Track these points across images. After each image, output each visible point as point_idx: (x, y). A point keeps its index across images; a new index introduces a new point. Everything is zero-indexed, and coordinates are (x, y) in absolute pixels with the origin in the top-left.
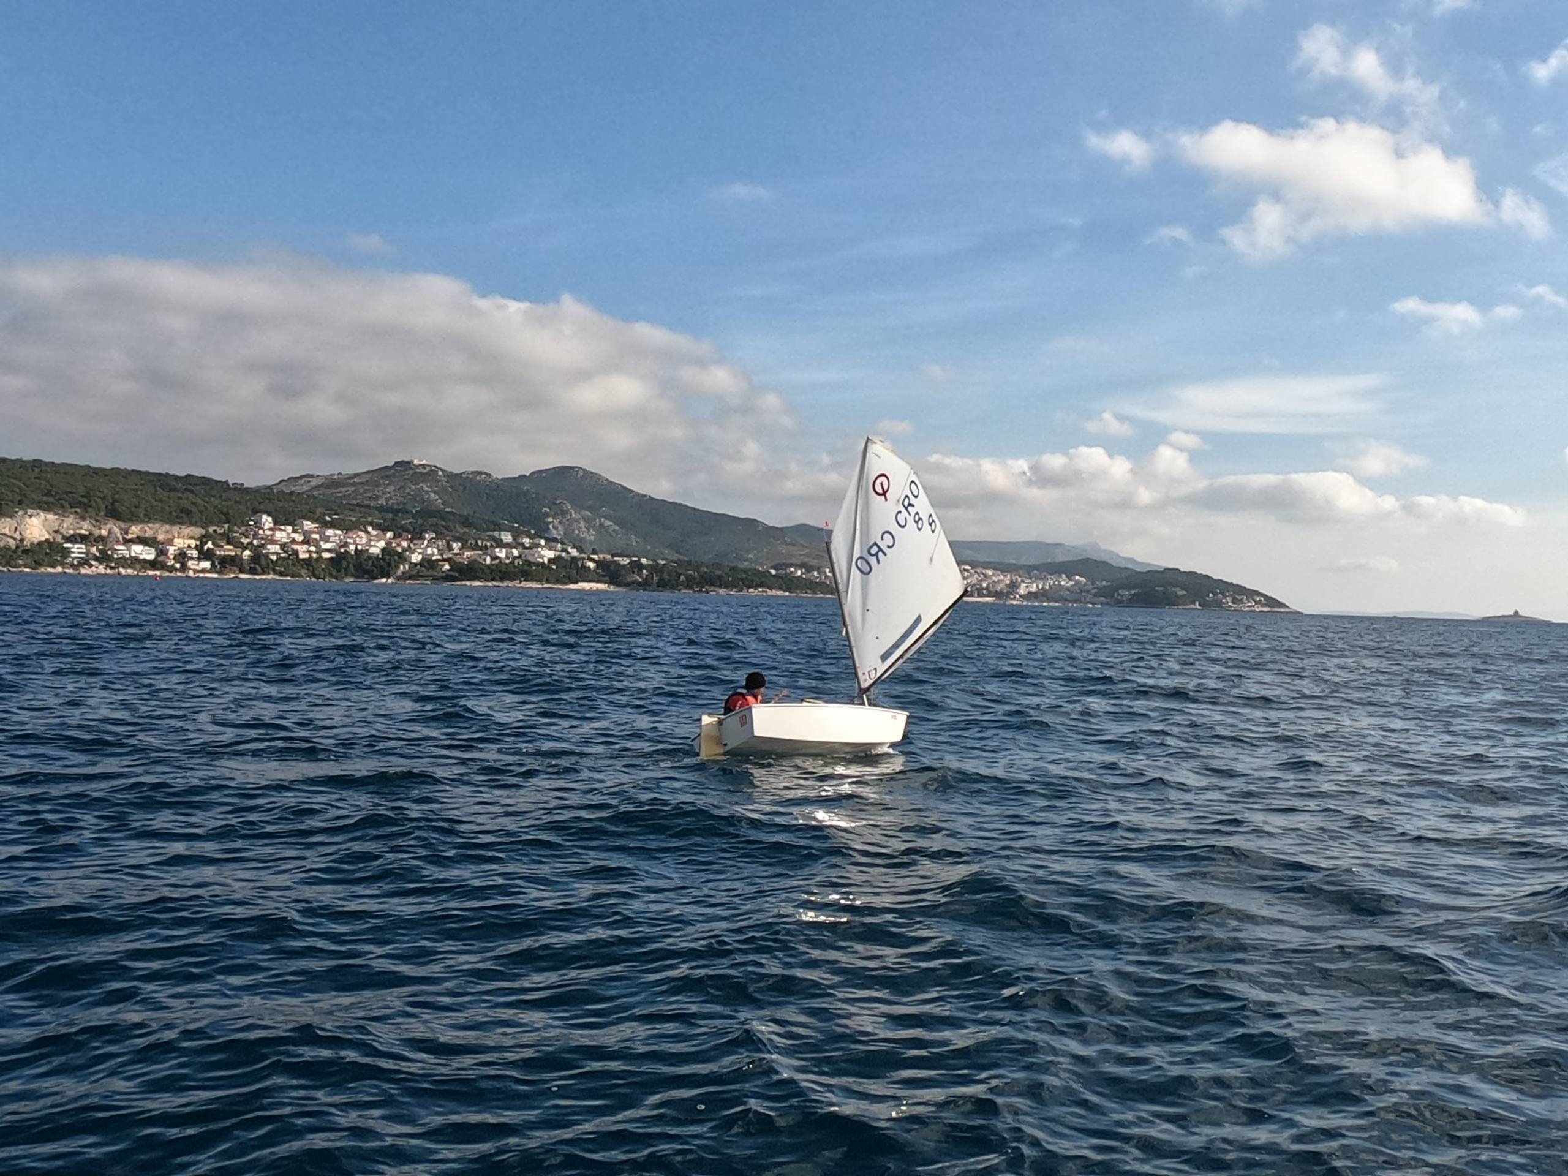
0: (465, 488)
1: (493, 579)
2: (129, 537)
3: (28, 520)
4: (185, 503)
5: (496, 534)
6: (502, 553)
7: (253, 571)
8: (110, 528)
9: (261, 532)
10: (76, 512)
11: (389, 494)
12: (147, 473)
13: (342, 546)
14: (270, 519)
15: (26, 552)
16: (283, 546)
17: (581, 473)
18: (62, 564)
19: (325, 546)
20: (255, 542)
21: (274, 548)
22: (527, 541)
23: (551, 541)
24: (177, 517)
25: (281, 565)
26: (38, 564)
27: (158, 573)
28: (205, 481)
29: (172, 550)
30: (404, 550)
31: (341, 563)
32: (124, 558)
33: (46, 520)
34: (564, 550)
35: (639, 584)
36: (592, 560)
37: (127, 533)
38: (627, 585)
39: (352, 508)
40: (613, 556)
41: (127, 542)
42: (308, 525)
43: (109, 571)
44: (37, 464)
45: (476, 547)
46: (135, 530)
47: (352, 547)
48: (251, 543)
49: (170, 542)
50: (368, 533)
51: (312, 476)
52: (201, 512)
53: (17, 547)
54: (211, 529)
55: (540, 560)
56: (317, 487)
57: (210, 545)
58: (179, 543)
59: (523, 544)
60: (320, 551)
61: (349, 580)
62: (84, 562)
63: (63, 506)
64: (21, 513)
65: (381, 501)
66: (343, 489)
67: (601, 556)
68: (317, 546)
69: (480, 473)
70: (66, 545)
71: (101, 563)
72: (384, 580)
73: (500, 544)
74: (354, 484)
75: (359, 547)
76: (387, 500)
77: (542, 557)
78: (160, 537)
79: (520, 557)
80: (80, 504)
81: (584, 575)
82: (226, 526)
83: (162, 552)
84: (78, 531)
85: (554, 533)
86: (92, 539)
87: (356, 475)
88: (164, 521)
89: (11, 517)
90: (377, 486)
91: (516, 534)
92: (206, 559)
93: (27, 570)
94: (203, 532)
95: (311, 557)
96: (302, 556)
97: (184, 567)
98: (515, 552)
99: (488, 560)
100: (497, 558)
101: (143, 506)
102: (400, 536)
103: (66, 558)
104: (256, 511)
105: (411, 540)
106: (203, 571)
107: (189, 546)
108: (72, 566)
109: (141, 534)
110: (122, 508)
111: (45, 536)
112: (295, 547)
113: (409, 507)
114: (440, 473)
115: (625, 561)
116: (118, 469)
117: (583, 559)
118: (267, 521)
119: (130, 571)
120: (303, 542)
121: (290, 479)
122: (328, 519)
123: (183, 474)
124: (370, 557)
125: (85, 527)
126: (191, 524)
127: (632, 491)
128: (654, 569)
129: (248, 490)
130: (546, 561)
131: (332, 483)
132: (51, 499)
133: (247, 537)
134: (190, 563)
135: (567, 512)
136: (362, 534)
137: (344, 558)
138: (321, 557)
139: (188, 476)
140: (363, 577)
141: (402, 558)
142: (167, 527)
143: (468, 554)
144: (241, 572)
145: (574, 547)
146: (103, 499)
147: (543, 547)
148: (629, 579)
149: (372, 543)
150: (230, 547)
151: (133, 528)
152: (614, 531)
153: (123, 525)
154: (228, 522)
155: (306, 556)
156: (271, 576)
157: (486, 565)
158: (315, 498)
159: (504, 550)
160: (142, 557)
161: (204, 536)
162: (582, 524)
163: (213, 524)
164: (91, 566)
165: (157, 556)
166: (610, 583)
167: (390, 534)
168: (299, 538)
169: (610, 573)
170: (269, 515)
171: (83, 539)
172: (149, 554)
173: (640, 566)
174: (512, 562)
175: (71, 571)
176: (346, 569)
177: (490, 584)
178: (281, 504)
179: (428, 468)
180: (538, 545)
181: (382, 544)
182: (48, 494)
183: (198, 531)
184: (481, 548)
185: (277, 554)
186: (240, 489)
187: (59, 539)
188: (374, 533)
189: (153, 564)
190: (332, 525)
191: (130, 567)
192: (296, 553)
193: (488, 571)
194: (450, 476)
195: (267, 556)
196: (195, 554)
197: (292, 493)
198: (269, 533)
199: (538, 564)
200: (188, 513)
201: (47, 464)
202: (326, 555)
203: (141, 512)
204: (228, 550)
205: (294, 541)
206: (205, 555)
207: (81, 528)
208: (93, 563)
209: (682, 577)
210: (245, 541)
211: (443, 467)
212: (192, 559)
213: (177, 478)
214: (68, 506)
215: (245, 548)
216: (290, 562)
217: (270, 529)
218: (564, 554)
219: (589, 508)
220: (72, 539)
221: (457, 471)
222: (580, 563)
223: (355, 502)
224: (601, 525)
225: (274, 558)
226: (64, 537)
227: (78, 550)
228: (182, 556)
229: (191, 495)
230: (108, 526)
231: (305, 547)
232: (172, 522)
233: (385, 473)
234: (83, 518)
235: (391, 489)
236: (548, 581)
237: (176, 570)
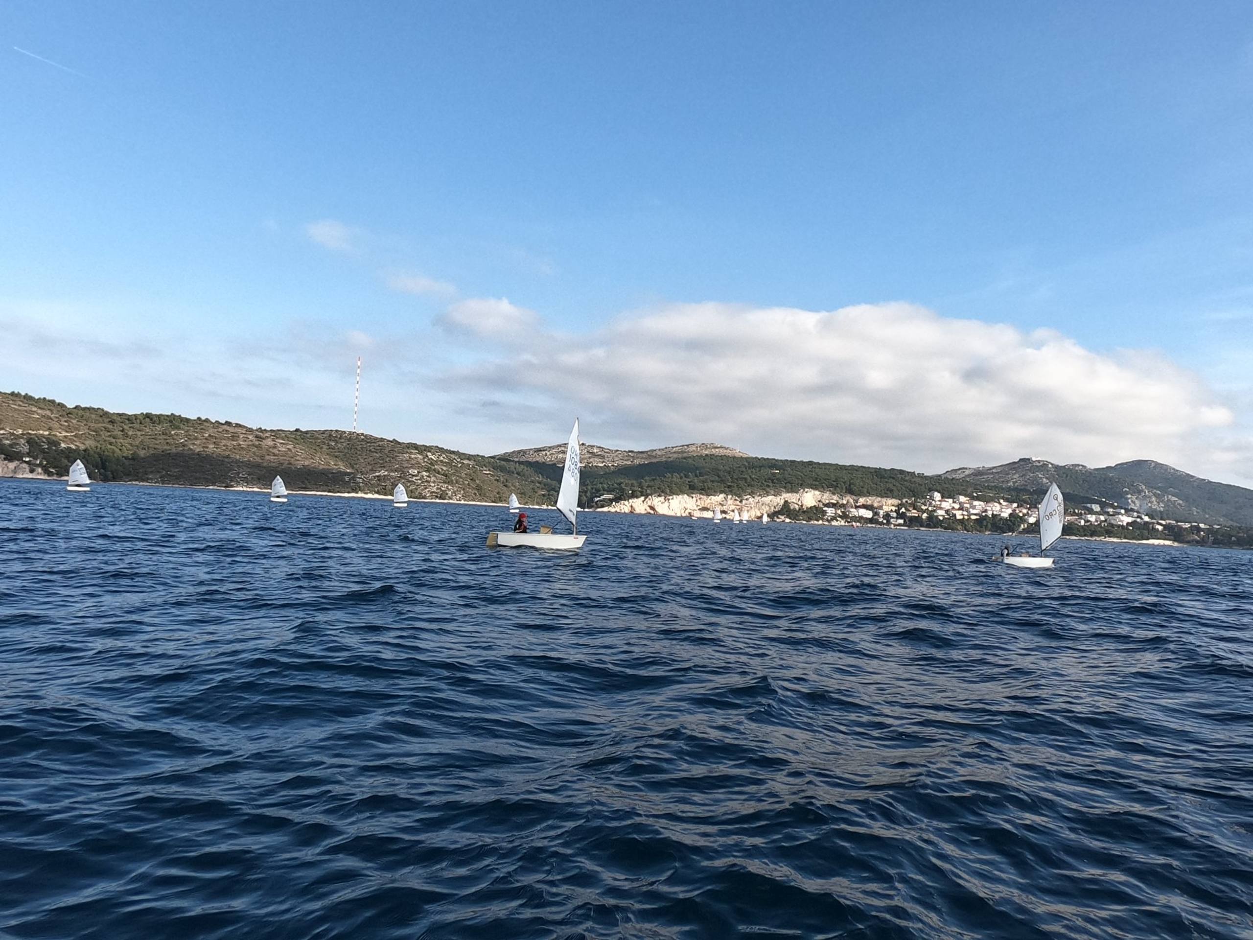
0: (1067, 476)
1: (1085, 535)
2: (858, 504)
3: (805, 494)
4: (891, 486)
5: (1089, 505)
6: (1092, 518)
7: (928, 526)
8: (848, 499)
9: (933, 502)
10: (830, 491)
11: (1015, 479)
12: (869, 468)
13: (983, 512)
14: (939, 495)
15: (804, 512)
16: (947, 511)
17: (1153, 465)
18: (822, 519)
19: (972, 511)
20: (930, 509)
21: (941, 513)
22: (1111, 510)
23: (1128, 511)
24: (885, 493)
25: (946, 523)
26: (810, 519)
27: (874, 525)
28: (902, 472)
29: (881, 512)
30: (1024, 515)
31: (983, 522)
32: (855, 516)
33: (814, 494)
34: (1138, 517)
35: (1197, 542)
36: (1161, 524)
37: (857, 502)
38: (1188, 542)
39: (989, 488)
40: (1177, 522)
41: (857, 507)
42: (962, 499)
43: (847, 524)
44: (810, 463)
45: (1074, 514)
46: (862, 501)
47: (990, 513)
48: (927, 509)
49: (881, 508)
50: (1000, 504)
51: (966, 469)
52: (899, 491)
53: (800, 509)
54: (904, 501)
55: (1121, 524)
56: (969, 476)
57: (903, 510)
58: (886, 508)
59: (1108, 512)
60: (969, 515)
61: (987, 533)
62: (834, 518)
63: (823, 487)
64: (802, 490)
65: (1011, 484)
66: (985, 477)
67: (1168, 521)
68: (967, 511)
69: (1079, 465)
70: (825, 509)
71: (843, 519)
72: (1010, 534)
73: (1091, 512)
74: (992, 473)
75: (995, 513)
76: (1014, 483)
77: (1122, 521)
78: (876, 505)
79: (1106, 521)
80: (832, 486)
81: (1154, 534)
82: (913, 499)
83: (876, 514)
84: (831, 501)
85: (1132, 506)
86: (838, 505)
87: (994, 468)
88: (878, 496)
89: (797, 492)
90: (1008, 474)
91: (1103, 505)
92: (901, 518)
93: (804, 522)
94: (900, 502)
95: (964, 518)
96: (959, 517)
97: (888, 523)
98: (1102, 518)
99: (1083, 523)
100: (1088, 521)
101: (866, 486)
102: (1022, 506)
103: (824, 516)
104: (930, 490)
105: (1029, 509)
106: (899, 525)
107: (892, 511)
108: (828, 520)
109: (865, 503)
110: (854, 488)
111: (815, 504)
112: (954, 512)
113: (1028, 488)
114: (1050, 466)
115: (1188, 525)
116: (853, 466)
117: (1154, 523)
118: (937, 496)
119: (858, 524)
120: (959, 509)
121: (952, 470)
122: (975, 494)
123: (889, 468)
124: (1001, 519)
125: (835, 499)
126: (893, 498)
127: (1192, 477)
128: (1209, 531)
129: (926, 478)
130: (1125, 524)
131: (979, 473)
132: (817, 483)
133: (925, 505)
134: (892, 520)
135: (1142, 491)
136: (996, 504)
137: (985, 519)
138: (970, 518)
139: (892, 469)
140: (996, 531)
141: (1022, 520)
142: (879, 499)
143: (1068, 518)
144: (922, 526)
145: (1147, 515)
146: (844, 483)
147: (1122, 515)
148: (1189, 539)
149: (1003, 510)
150: (915, 511)
151: (860, 499)
152: (1179, 504)
153: (855, 498)
154: (914, 496)
155: (961, 517)
156: (939, 529)
157: (1082, 527)
158: (967, 482)
159: (1094, 516)
160: (865, 516)
161: (900, 505)
162: (1154, 499)
163: (905, 497)
164: (837, 521)
165: (874, 516)
166: (1175, 540)
167: (1015, 505)
168: (957, 506)
169: (1172, 533)
170: (939, 492)
171: (833, 505)
172: (868, 514)
173: (1199, 529)
174: (1100, 525)
175: (826, 523)
176: (986, 526)
177: (1083, 538)
178: (946, 486)
179: (1041, 463)
180: (1119, 514)
181: (1010, 511)
182: (816, 480)
183: (896, 502)
184: (1077, 515)
185: (943, 516)
186: (921, 476)
187: (821, 505)
188: (1005, 504)
189: (871, 521)
190: (978, 498)
191: (858, 521)
192: (955, 515)
193: (1081, 530)
194: (1057, 467)
195: (937, 517)
196: (894, 515)
197: (953, 479)
198: (938, 503)
199: (1119, 526)
200: (891, 491)
201: (815, 463)
202: (973, 517)
203: (865, 490)
204: (914, 513)
205: (953, 508)
206: (900, 516)
207: (832, 499)
208: (838, 519)
209: (1233, 538)
210: (924, 508)
211: (1053, 462)
212: (893, 518)
213: (885, 470)
214: (825, 486)
215: (925, 512)
216: (950, 523)
217: (939, 501)
218: (1138, 520)
219: (1158, 488)
220: (828, 505)
221: (1062, 464)
222: (1151, 526)
223: (993, 484)
224: (1168, 500)
225: (941, 518)
226: (823, 504)
227: (830, 512)
228: (887, 516)
229: (893, 481)
230: (847, 498)
231: (960, 512)
232: (882, 497)
233: (1013, 466)
234: (834, 494)
235: (1016, 476)
236: (1125, 538)
237: (884, 524)
